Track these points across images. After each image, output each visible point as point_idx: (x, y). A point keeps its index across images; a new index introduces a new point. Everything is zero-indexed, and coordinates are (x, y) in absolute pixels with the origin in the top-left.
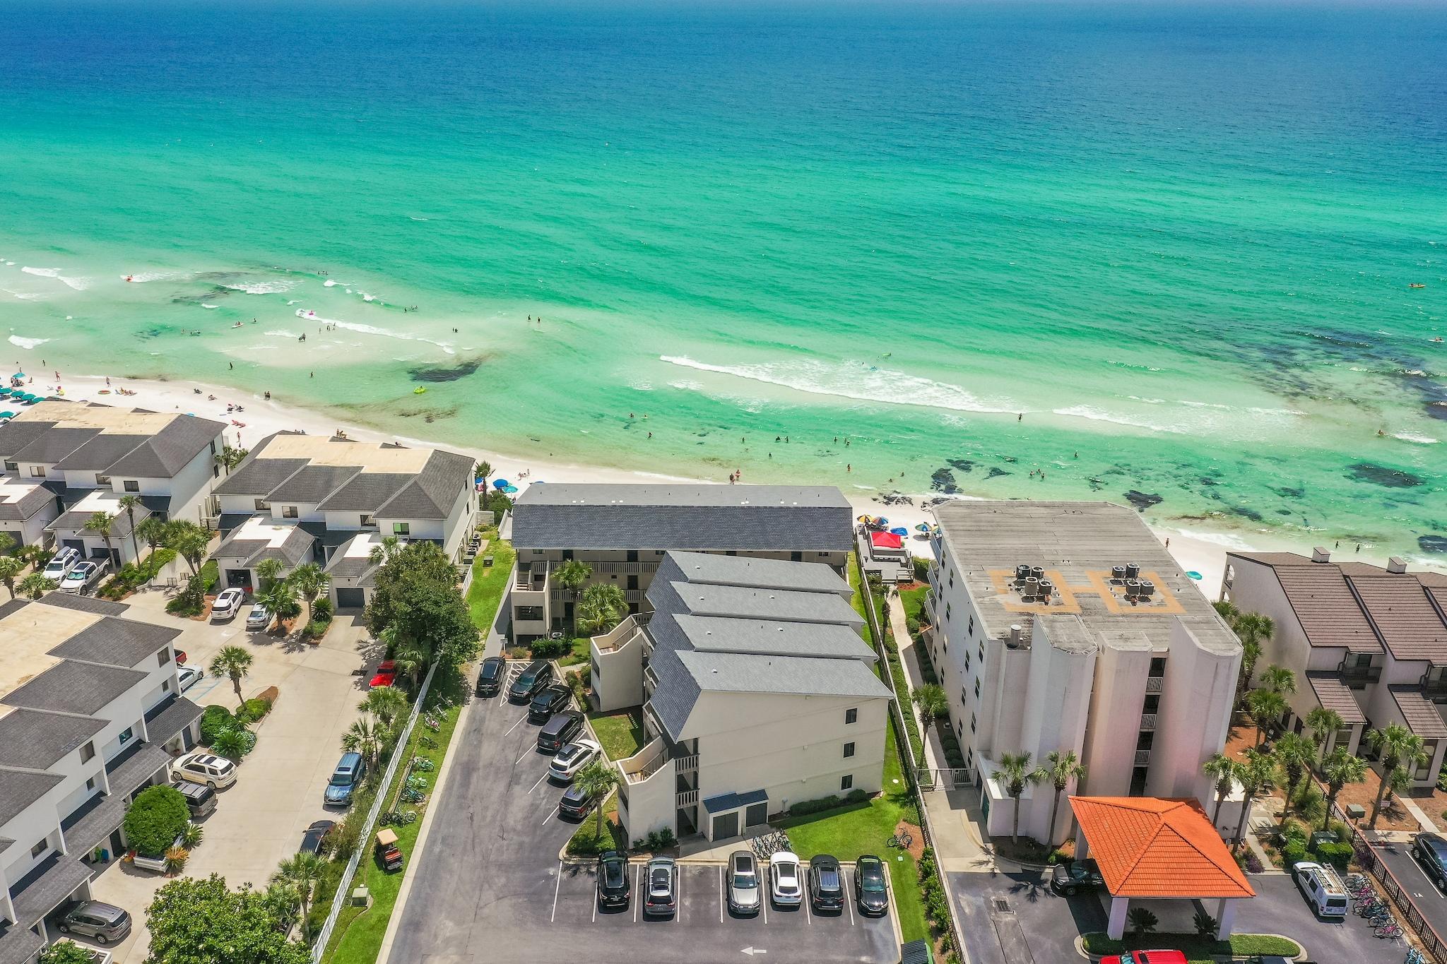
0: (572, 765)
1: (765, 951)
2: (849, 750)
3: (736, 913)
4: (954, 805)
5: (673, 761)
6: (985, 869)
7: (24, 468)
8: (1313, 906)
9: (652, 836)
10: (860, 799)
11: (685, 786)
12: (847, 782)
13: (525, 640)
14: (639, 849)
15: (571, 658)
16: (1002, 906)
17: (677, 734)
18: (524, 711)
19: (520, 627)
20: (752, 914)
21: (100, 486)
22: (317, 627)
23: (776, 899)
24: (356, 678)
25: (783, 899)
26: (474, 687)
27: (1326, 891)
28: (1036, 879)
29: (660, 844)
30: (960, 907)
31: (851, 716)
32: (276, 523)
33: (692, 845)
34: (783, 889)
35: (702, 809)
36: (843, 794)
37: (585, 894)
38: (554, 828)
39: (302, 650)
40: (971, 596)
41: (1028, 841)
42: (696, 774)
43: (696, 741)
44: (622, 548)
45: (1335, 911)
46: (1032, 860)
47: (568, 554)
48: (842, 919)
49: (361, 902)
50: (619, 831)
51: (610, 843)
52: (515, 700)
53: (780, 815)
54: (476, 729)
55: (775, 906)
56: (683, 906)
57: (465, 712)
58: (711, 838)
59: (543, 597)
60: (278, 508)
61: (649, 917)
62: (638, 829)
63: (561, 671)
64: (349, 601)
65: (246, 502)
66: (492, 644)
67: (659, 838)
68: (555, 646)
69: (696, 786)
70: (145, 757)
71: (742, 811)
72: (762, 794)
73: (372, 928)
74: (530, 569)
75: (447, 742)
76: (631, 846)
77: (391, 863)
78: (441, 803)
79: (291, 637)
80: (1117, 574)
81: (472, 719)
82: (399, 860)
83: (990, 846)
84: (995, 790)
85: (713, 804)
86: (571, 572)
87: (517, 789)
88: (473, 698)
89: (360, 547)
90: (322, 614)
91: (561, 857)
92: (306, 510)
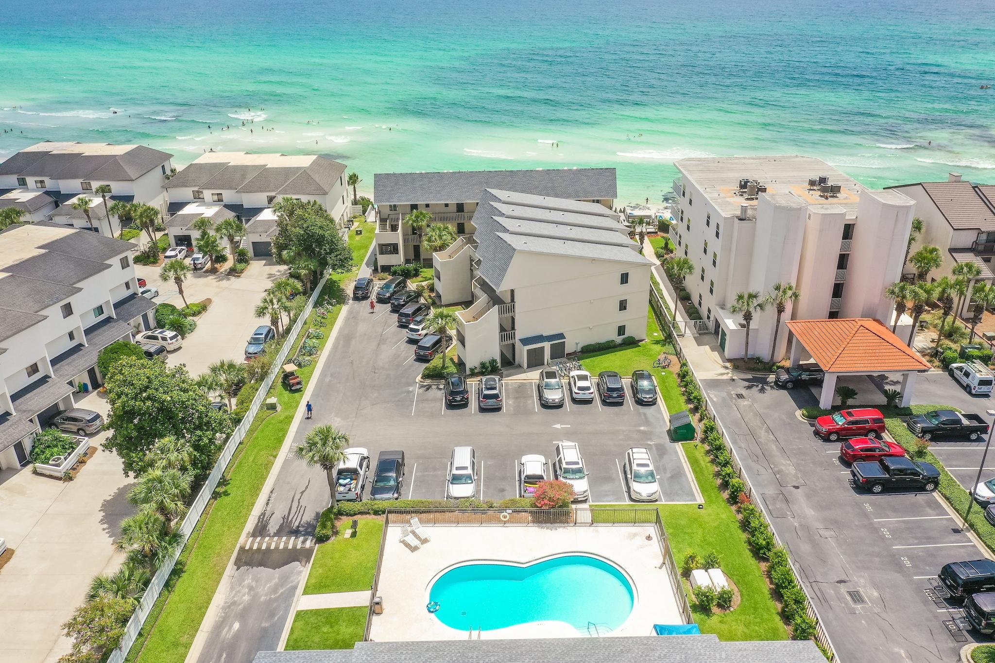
0: (423, 329)
1: (569, 426)
2: (623, 306)
3: (546, 405)
4: (700, 343)
5: (496, 307)
6: (725, 377)
7: (31, 181)
8: (967, 389)
9: (483, 365)
10: (631, 343)
11: (507, 329)
12: (621, 330)
13: (386, 269)
14: (473, 374)
15: (419, 278)
16: (740, 396)
17: (498, 285)
18: (388, 307)
19: (383, 260)
20: (559, 406)
21: (83, 192)
22: (239, 266)
23: (575, 396)
25: (581, 395)
26: (352, 295)
27: (978, 375)
28: (764, 381)
29: (488, 369)
30: (711, 398)
31: (624, 279)
32: (209, 205)
33: (512, 371)
34: (580, 389)
35: (518, 345)
36: (619, 340)
37: (435, 400)
38: (412, 366)
39: (229, 279)
40: (708, 199)
41: (758, 360)
42: (513, 319)
43: (512, 291)
44: (453, 201)
45: (984, 389)
46: (759, 370)
47: (414, 207)
48: (624, 407)
49: (273, 407)
50: (461, 365)
51: (453, 369)
52: (381, 300)
53: (575, 353)
54: (352, 317)
55: (575, 401)
56: (507, 403)
57: (345, 309)
58: (525, 366)
59: (398, 238)
60: (207, 194)
61: (483, 410)
62: (472, 361)
63: (412, 285)
64: (261, 251)
65: (186, 193)
66: (364, 272)
67: (488, 365)
68: (408, 270)
69: (513, 328)
70: (114, 327)
71: (547, 346)
72: (561, 336)
73: (281, 422)
74: (388, 221)
75: (333, 323)
76: (468, 372)
77: (293, 385)
78: (329, 356)
79: (222, 273)
80: (812, 183)
81: (350, 312)
82: (299, 383)
83: (728, 365)
84: (730, 324)
85: (525, 341)
86: (417, 217)
87: (384, 347)
88: (351, 301)
89: (268, 215)
90: (242, 258)
91: (417, 380)
92: (229, 196)
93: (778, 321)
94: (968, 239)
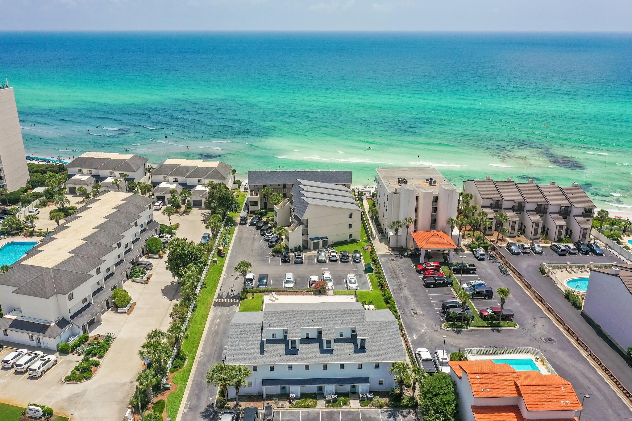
0: (271, 235)
1: (328, 269)
2: (351, 226)
3: (320, 262)
4: (381, 241)
5: (301, 225)
6: (388, 253)
7: (85, 171)
8: (476, 258)
9: (295, 248)
10: (354, 241)
11: (305, 234)
12: (350, 236)
13: (252, 212)
14: (292, 251)
15: (267, 216)
16: (393, 260)
17: (302, 217)
18: (255, 227)
19: (251, 208)
20: (324, 262)
21: (111, 176)
22: (188, 210)
23: (330, 259)
24: (203, 221)
25: (332, 259)
26: (239, 223)
27: (479, 252)
28: (402, 255)
29: (298, 249)
30: (381, 260)
31: (351, 216)
32: (172, 183)
33: (306, 251)
34: (332, 256)
35: (309, 240)
36: (349, 240)
37: (277, 260)
38: (267, 249)
39: (184, 216)
40: (385, 185)
41: (402, 247)
42: (307, 230)
43: (307, 220)
44: (282, 184)
45: (482, 257)
46: (401, 251)
47: (265, 186)
48: (349, 263)
49: (216, 262)
50: (287, 248)
51: (284, 250)
52: (252, 225)
53: (332, 245)
54: (240, 231)
55: (330, 261)
56: (305, 262)
57: (237, 229)
58: (312, 249)
59: (257, 198)
60: (171, 178)
61: (296, 263)
62: (291, 246)
63: (264, 219)
64: (197, 204)
65: (160, 178)
66: (243, 213)
67: (297, 248)
68: (262, 213)
69: (307, 234)
70: (147, 232)
71: (320, 241)
72: (326, 238)
73: (219, 267)
74: (253, 191)
75: (233, 233)
76: (290, 251)
77: (222, 254)
78: (233, 245)
79: (180, 213)
80: (427, 180)
81: (239, 229)
82: (224, 254)
83: (390, 249)
84: (391, 233)
85: (312, 239)
86: (267, 190)
87: (255, 242)
88: (239, 225)
89: (199, 188)
90: (189, 207)
91: (270, 254)
92: (181, 179)
93: (407, 232)
94: (488, 203)
